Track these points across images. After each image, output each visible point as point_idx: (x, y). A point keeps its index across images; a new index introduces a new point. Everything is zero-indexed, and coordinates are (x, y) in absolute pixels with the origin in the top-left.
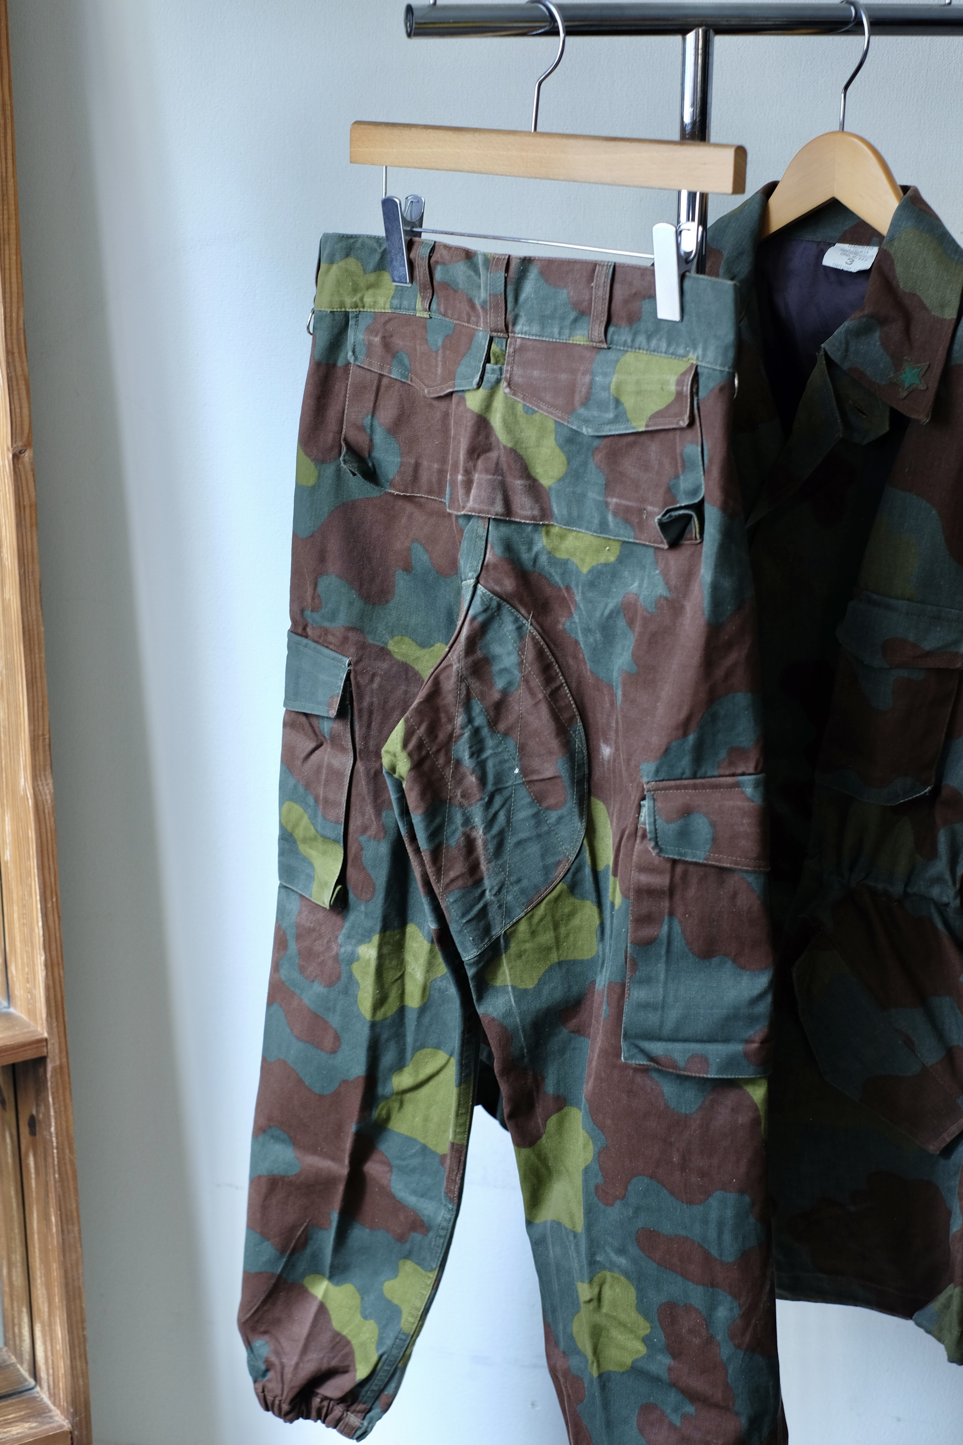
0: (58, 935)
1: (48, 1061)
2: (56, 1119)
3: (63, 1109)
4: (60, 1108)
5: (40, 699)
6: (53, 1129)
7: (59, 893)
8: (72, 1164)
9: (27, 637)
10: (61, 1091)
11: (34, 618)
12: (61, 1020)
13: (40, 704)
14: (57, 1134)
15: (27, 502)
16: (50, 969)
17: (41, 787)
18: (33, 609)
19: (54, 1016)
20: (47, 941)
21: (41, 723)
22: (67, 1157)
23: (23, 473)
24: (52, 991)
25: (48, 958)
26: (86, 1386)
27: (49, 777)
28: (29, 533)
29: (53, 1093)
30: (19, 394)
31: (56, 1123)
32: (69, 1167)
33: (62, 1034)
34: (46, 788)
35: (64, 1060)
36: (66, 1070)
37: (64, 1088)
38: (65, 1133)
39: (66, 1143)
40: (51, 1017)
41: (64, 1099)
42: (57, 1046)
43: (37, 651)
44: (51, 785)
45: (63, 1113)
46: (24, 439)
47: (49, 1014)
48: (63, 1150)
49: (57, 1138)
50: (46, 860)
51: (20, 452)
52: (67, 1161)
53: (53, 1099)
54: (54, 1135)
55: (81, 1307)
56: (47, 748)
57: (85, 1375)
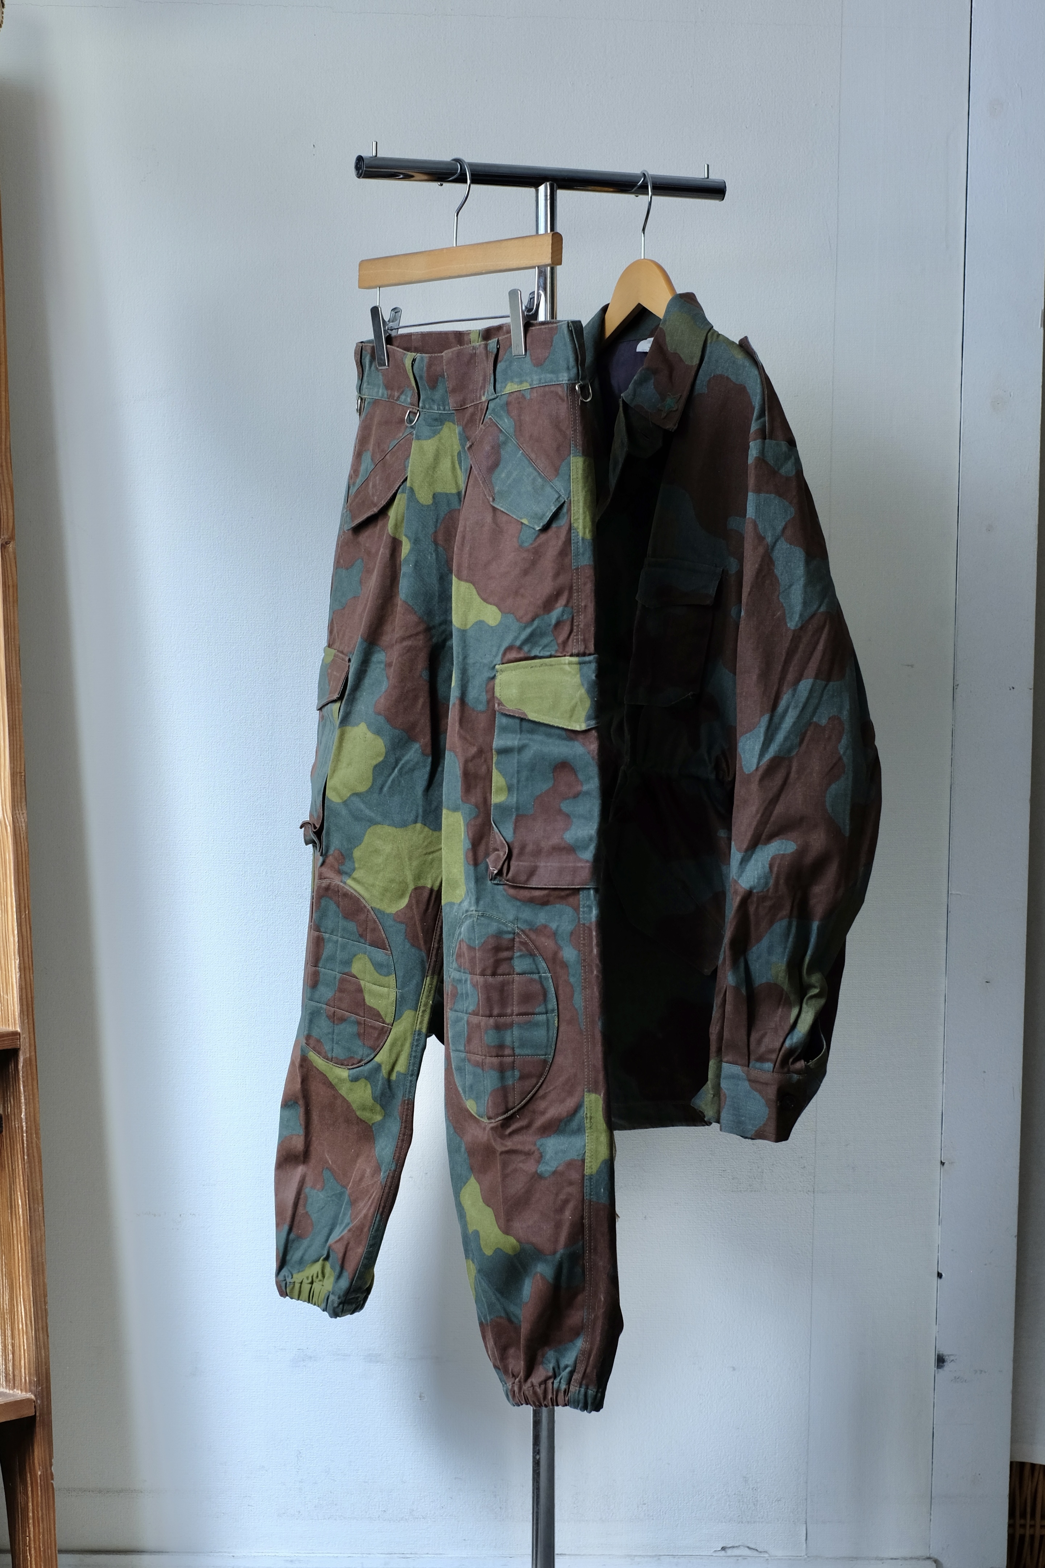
0: (29, 943)
1: (21, 1053)
2: (26, 1105)
3: (31, 1097)
4: (29, 1096)
5: (19, 743)
6: (23, 1116)
7: (30, 907)
8: (38, 1148)
9: (9, 692)
10: (30, 1081)
11: (15, 676)
12: (31, 1017)
13: (18, 747)
14: (26, 1119)
15: (11, 583)
16: (23, 971)
17: (18, 816)
18: (15, 669)
19: (25, 1013)
20: (21, 948)
21: (19, 762)
22: (34, 1141)
23: (8, 560)
24: (24, 991)
25: (22, 962)
26: (47, 1357)
27: (24, 808)
28: (11, 608)
29: (23, 1082)
30: (6, 498)
31: (26, 1110)
32: (35, 1150)
33: (32, 1030)
34: (22, 816)
35: (33, 1053)
36: (34, 1063)
37: (33, 1079)
38: (32, 1119)
39: (34, 1128)
40: (23, 1014)
41: (33, 1090)
42: (27, 1040)
43: (16, 703)
44: (25, 815)
45: (31, 1101)
46: (9, 534)
47: (22, 1012)
48: (31, 1134)
49: (26, 1123)
50: (21, 877)
51: (7, 543)
52: (34, 1145)
53: (24, 1087)
54: (24, 1120)
55: (44, 1281)
56: (23, 783)
57: (46, 1347)
